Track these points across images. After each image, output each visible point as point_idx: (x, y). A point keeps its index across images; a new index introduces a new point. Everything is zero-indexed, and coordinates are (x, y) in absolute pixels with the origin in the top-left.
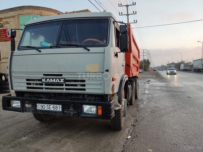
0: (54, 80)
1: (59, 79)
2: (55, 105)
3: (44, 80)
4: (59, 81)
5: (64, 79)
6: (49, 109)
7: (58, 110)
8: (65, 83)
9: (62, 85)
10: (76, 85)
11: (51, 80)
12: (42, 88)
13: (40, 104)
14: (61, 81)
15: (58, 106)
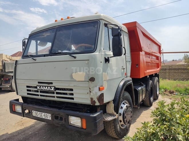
0: (46, 87)
1: (50, 87)
2: (46, 114)
3: (38, 88)
4: (50, 89)
5: (55, 87)
6: (41, 117)
7: (48, 118)
8: (55, 91)
9: (54, 93)
10: (66, 94)
11: (44, 87)
12: (38, 95)
13: (35, 111)
14: (52, 89)
15: (48, 114)
